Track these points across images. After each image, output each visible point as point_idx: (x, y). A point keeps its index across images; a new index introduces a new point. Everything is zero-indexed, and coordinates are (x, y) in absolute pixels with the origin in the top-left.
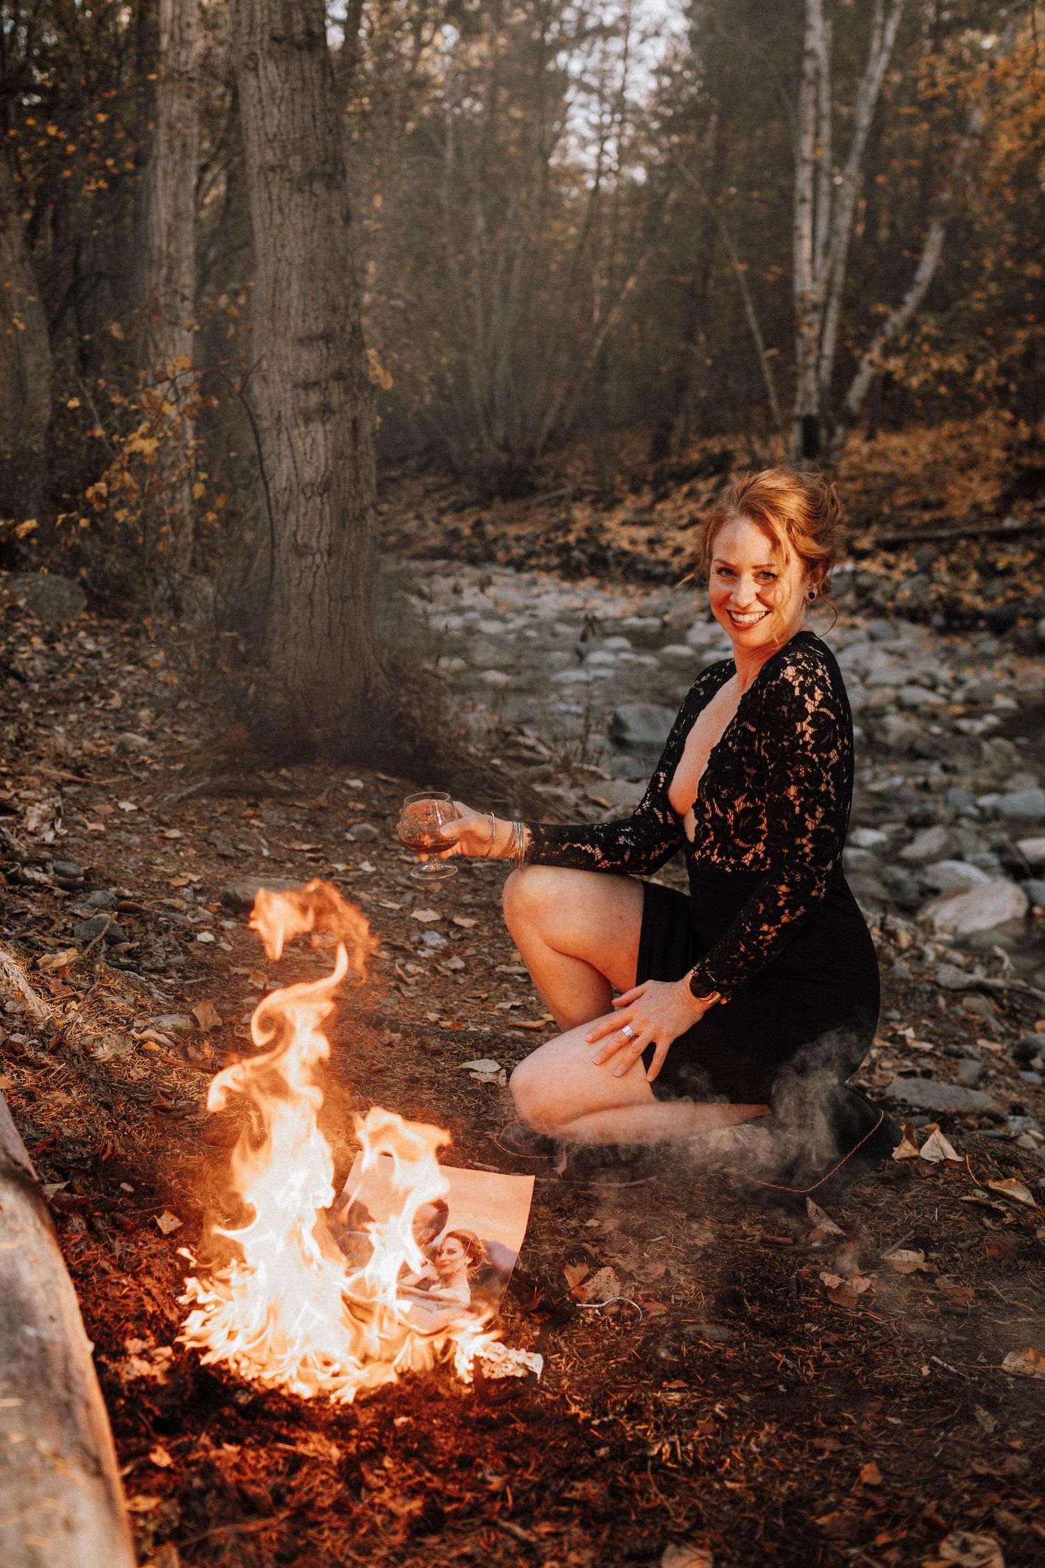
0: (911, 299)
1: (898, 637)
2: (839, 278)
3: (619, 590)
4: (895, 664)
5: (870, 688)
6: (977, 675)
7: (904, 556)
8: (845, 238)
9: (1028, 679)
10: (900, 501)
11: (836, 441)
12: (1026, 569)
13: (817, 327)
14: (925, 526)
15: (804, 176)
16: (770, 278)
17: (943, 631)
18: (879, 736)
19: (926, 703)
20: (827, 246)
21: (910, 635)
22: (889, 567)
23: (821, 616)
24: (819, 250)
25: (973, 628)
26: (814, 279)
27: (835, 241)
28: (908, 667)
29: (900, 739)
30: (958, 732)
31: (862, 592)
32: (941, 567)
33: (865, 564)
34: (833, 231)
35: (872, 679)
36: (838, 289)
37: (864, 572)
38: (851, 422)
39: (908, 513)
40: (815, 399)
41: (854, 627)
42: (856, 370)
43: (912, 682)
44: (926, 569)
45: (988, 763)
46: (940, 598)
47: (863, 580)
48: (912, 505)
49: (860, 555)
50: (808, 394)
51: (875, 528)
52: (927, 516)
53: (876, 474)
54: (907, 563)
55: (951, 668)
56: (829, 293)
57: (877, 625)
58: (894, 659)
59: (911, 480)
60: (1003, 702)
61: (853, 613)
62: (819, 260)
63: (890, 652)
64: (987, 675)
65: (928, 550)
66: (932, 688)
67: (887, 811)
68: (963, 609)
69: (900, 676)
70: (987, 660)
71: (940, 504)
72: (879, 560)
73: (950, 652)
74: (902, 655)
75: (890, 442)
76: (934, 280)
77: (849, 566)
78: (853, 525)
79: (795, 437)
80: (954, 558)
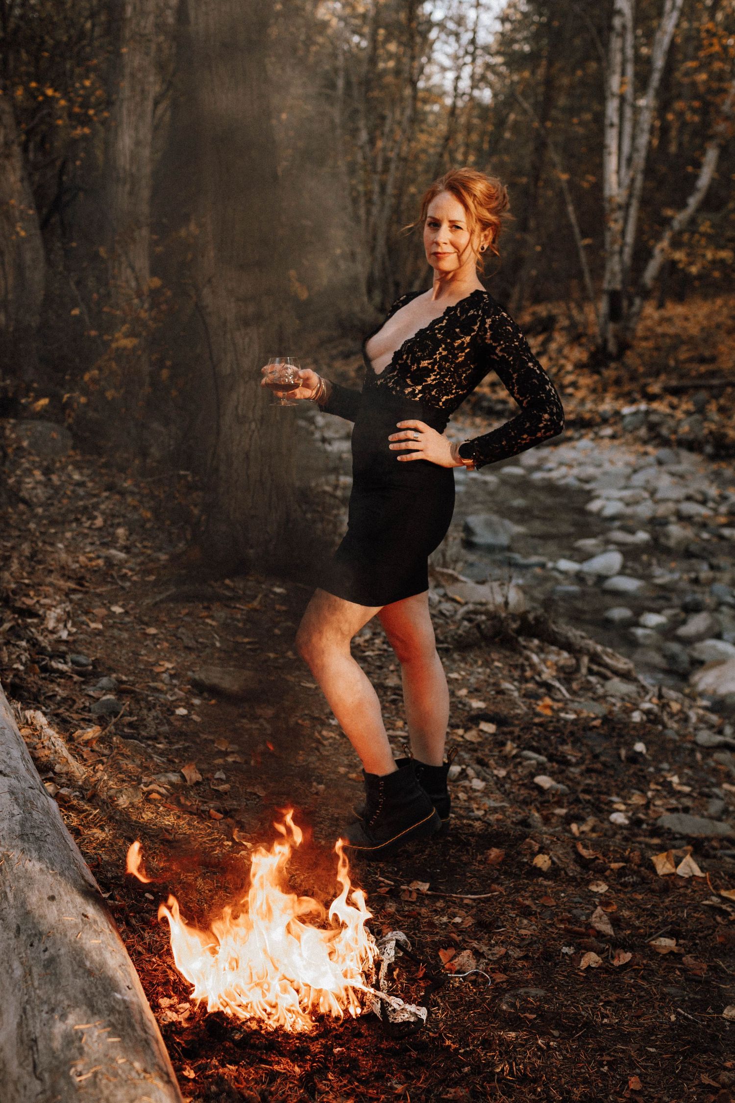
0: (693, 202)
1: (679, 462)
2: (639, 183)
3: (468, 422)
4: (677, 484)
5: (657, 502)
7: (685, 399)
8: (643, 153)
10: (683, 356)
11: (635, 309)
13: (621, 222)
14: (701, 376)
15: (612, 106)
16: (585, 185)
17: (713, 458)
18: (663, 540)
19: (699, 515)
20: (630, 160)
21: (688, 461)
22: (673, 407)
23: (622, 445)
24: (624, 162)
26: (620, 184)
27: (635, 156)
28: (686, 486)
29: (679, 543)
30: (722, 538)
31: (653, 427)
32: (713, 407)
33: (655, 405)
34: (634, 148)
35: (659, 495)
36: (637, 192)
37: (655, 412)
38: (646, 294)
39: (688, 366)
40: (619, 277)
41: (646, 454)
42: (650, 255)
43: (689, 498)
44: (701, 410)
46: (711, 433)
47: (654, 418)
48: (691, 360)
49: (651, 398)
50: (613, 274)
51: (663, 377)
52: (703, 369)
53: (664, 335)
54: (686, 405)
55: (718, 487)
56: (630, 196)
57: (664, 453)
58: (675, 480)
59: (690, 341)
61: (645, 442)
62: (623, 170)
63: (672, 474)
65: (703, 395)
66: (704, 502)
68: (727, 441)
69: (678, 493)
71: (713, 359)
72: (666, 402)
74: (682, 476)
75: (676, 310)
76: (710, 188)
77: (643, 406)
78: (646, 375)
79: (603, 306)
80: (722, 401)
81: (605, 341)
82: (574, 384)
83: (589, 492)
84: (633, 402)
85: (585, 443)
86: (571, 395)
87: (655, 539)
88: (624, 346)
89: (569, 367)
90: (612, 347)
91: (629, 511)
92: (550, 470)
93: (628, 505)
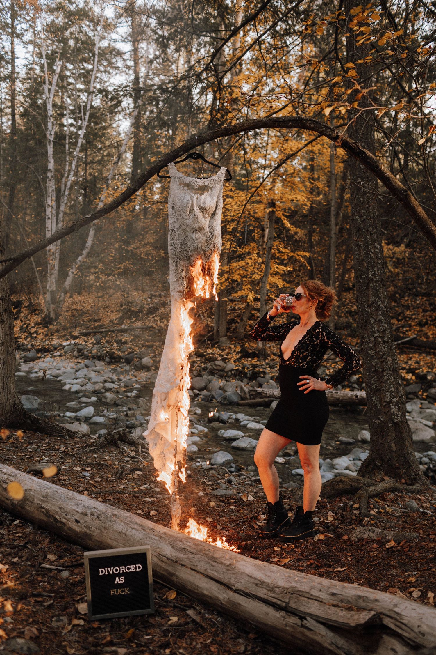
0: (85, 252)
1: (95, 366)
6: (125, 377)
7: (90, 338)
9: (140, 378)
10: (85, 319)
11: (61, 298)
12: (131, 341)
14: (95, 328)
15: (49, 210)
17: (109, 363)
18: (103, 400)
19: (113, 388)
21: (100, 365)
22: (86, 342)
23: (66, 359)
25: (119, 362)
28: (102, 376)
29: (111, 400)
30: (128, 397)
31: (79, 351)
32: (104, 341)
33: (77, 341)
35: (93, 381)
37: (78, 344)
38: (66, 292)
39: (89, 323)
40: (55, 285)
41: (79, 363)
42: (67, 275)
44: (98, 343)
45: (142, 406)
46: (107, 352)
47: (78, 346)
48: (90, 320)
49: (75, 338)
50: (52, 283)
51: (78, 328)
52: (96, 324)
53: (75, 310)
54: (92, 340)
55: (116, 375)
56: (56, 248)
57: (87, 362)
59: (87, 312)
60: (137, 386)
61: (77, 358)
63: (94, 371)
64: (128, 377)
65: (98, 336)
66: (113, 382)
67: (118, 424)
68: (115, 355)
70: (127, 372)
71: (99, 320)
72: (82, 339)
73: (115, 370)
74: (98, 372)
75: (78, 298)
76: (93, 246)
77: (73, 342)
78: (70, 328)
79: (48, 296)
80: (107, 338)
81: (49, 312)
82: (36, 332)
83: (60, 381)
84: (67, 340)
85: (48, 359)
86: (36, 337)
87: (100, 400)
88: (58, 315)
89: (33, 325)
90: (52, 315)
91: (83, 388)
92: (36, 372)
93: (82, 386)
